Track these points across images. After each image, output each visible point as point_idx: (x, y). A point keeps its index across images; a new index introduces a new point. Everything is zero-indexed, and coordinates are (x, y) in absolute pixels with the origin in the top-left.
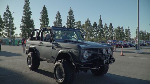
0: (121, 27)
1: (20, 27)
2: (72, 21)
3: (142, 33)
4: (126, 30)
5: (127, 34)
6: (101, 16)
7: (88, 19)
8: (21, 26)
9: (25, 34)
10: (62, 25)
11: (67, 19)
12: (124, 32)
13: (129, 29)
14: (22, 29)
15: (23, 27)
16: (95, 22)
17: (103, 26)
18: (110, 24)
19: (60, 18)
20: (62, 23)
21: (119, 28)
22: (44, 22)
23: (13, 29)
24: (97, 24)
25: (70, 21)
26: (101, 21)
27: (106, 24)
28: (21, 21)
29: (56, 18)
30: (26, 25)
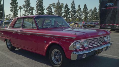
7: (59, 1)
11: (37, 2)
16: (67, 4)
24: (68, 6)
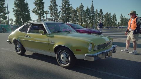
0: (109, 14)
1: (13, 12)
2: (67, 6)
3: (125, 19)
4: (113, 16)
5: (113, 20)
6: (92, 2)
7: (82, 4)
8: (14, 10)
9: (19, 19)
10: (57, 10)
11: (62, 3)
12: (112, 18)
13: (115, 16)
14: (16, 14)
15: (17, 11)
17: (94, 11)
18: (100, 10)
19: (55, 2)
20: (57, 8)
21: (107, 14)
22: (40, 6)
23: (6, 14)
24: (89, 10)
25: (65, 6)
26: (93, 7)
27: (97, 10)
28: (14, 4)
29: (51, 2)
30: (19, 9)
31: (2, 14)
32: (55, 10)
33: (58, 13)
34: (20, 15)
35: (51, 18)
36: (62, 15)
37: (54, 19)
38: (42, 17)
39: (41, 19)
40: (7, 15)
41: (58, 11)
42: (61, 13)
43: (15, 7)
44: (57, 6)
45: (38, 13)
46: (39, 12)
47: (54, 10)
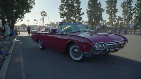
31: (78, 15)
32: (129, 7)
33: (133, 10)
34: (92, 16)
35: (123, 16)
36: (137, 12)
37: (126, 18)
38: (114, 16)
39: (113, 17)
40: (81, 16)
41: (133, 8)
42: (136, 9)
43: (88, 8)
44: (131, 2)
45: (110, 12)
46: (111, 10)
47: (127, 7)
